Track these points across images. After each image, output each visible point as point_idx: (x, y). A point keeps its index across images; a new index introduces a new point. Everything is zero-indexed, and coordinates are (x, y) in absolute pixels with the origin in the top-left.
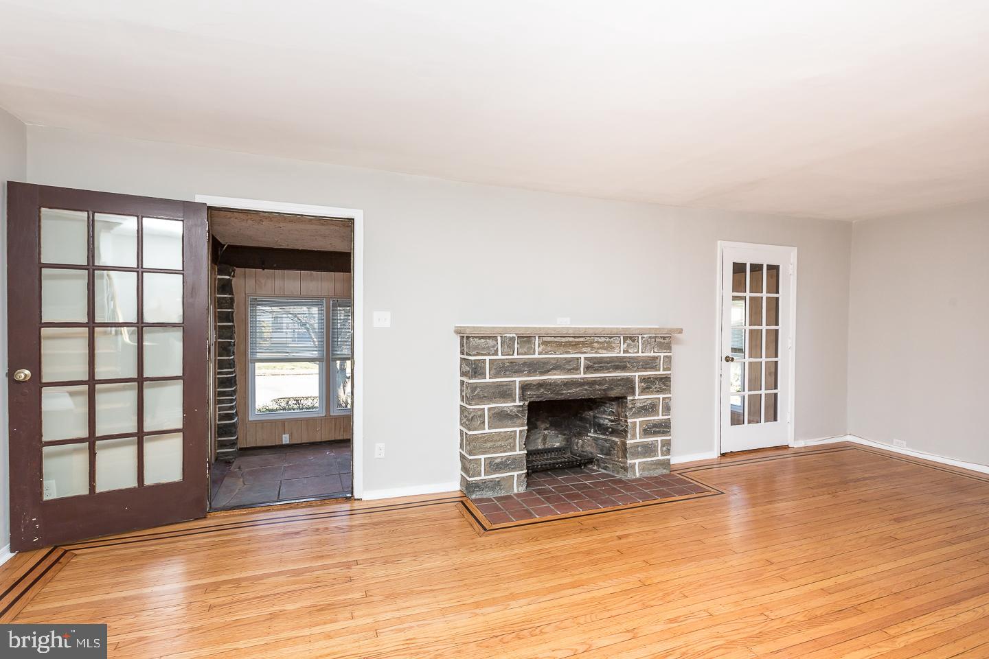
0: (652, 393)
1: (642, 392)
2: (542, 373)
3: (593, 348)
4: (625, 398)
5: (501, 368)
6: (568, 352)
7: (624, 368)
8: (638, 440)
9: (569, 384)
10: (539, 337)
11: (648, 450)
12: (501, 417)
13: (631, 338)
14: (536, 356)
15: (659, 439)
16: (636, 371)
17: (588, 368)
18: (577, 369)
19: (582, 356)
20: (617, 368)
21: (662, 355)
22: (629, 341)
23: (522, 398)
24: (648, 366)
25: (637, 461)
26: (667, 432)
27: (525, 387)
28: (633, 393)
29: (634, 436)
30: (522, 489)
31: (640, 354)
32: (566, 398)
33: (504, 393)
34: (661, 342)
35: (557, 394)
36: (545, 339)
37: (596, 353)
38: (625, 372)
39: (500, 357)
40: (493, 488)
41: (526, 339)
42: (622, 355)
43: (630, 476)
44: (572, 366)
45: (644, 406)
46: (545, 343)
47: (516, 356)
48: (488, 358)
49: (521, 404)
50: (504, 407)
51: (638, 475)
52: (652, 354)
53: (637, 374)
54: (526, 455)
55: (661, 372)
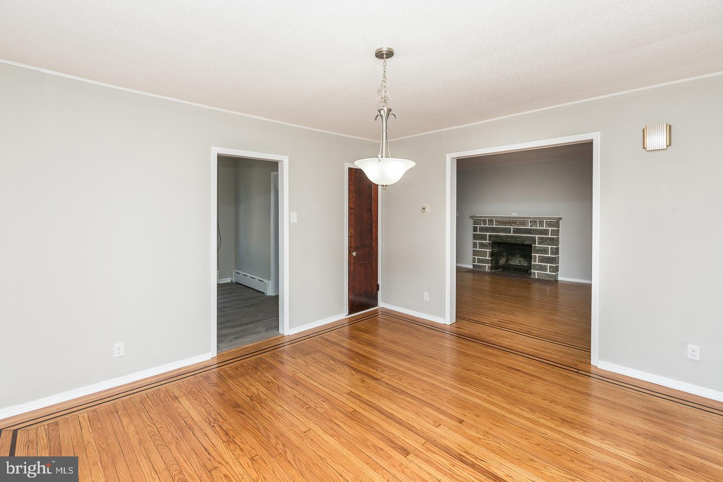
0: (545, 245)
1: (539, 244)
2: (496, 233)
3: (516, 224)
4: (531, 245)
5: (482, 229)
6: (506, 226)
7: (530, 233)
8: (537, 263)
9: (507, 237)
10: (495, 220)
11: (543, 268)
12: (482, 245)
14: (494, 226)
15: (548, 265)
17: (514, 232)
18: (510, 232)
19: (512, 227)
20: (527, 233)
21: (550, 229)
22: (533, 222)
23: (490, 240)
24: (542, 233)
25: (536, 272)
26: (555, 263)
27: (490, 236)
28: (535, 244)
29: (535, 261)
30: (489, 271)
31: (538, 228)
32: (506, 242)
33: (484, 237)
34: (550, 223)
35: (502, 240)
36: (497, 220)
37: (518, 226)
38: (531, 235)
39: (482, 226)
40: (479, 268)
41: (491, 221)
42: (529, 227)
43: (532, 276)
44: (508, 231)
45: (541, 250)
46: (497, 222)
47: (487, 226)
48: (478, 226)
49: (489, 242)
50: (483, 242)
51: (536, 277)
52: (544, 228)
53: (537, 236)
54: (491, 260)
55: (550, 236)
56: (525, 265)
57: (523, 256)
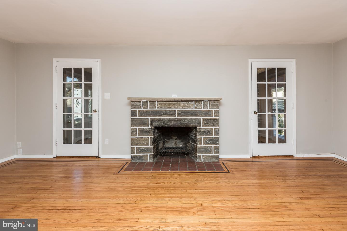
0: (209, 126)
1: (204, 125)
2: (160, 116)
3: (181, 106)
4: (196, 127)
5: (142, 113)
6: (170, 108)
7: (195, 115)
8: (202, 146)
10: (157, 101)
11: (208, 150)
12: (142, 132)
13: (198, 102)
14: (157, 109)
15: (213, 146)
16: (201, 116)
17: (179, 115)
18: (174, 115)
19: (176, 109)
20: (192, 115)
21: (214, 110)
22: (197, 104)
23: (151, 125)
24: (207, 114)
25: (202, 155)
26: (217, 143)
27: (152, 121)
28: (200, 126)
29: (200, 144)
30: (151, 161)
31: (203, 109)
32: (170, 126)
33: (144, 123)
34: (213, 104)
35: (166, 124)
36: (160, 102)
37: (182, 108)
38: (196, 116)
39: (142, 109)
40: (139, 159)
41: (152, 102)
42: (194, 109)
43: (198, 160)
44: (172, 113)
45: (205, 131)
46: (160, 104)
47: (148, 109)
48: (137, 109)
49: (151, 127)
50: (144, 128)
51: (202, 161)
52: (209, 109)
53: (202, 117)
54: (154, 147)
55: (214, 117)
56: (181, 146)
57: (179, 138)
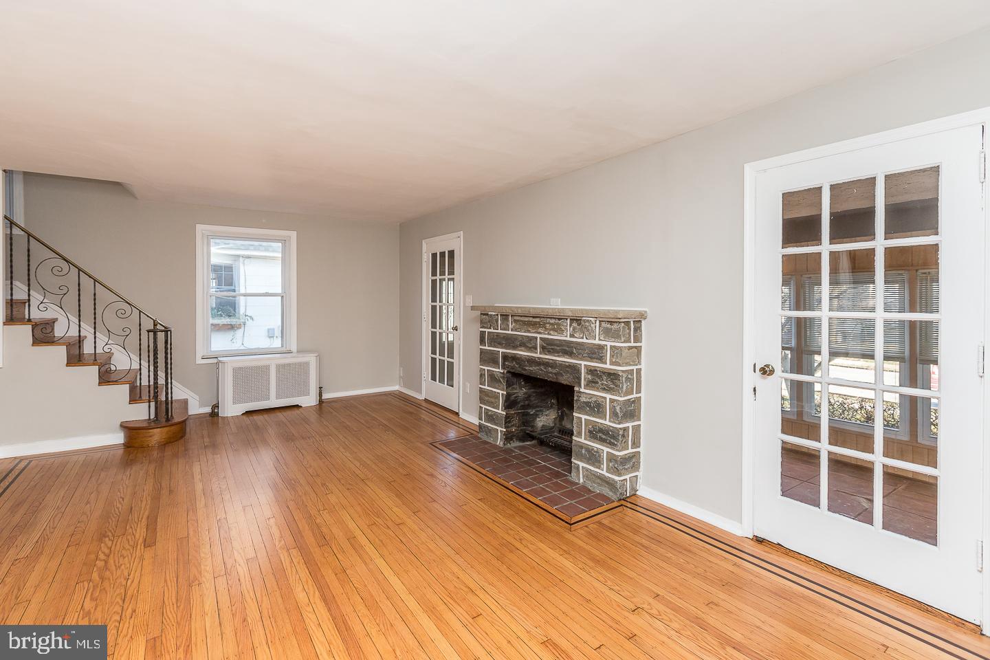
0: (598, 390)
1: (587, 385)
2: (514, 348)
3: (545, 329)
4: (572, 388)
5: (492, 340)
6: (529, 332)
7: (570, 354)
8: (583, 441)
9: (532, 361)
10: (512, 315)
11: (593, 457)
12: (492, 378)
13: (577, 320)
14: (510, 332)
15: (605, 449)
16: (581, 360)
17: (543, 349)
19: (539, 336)
20: (564, 353)
21: (609, 344)
22: (575, 325)
23: (504, 365)
24: (594, 356)
25: (581, 465)
27: (504, 358)
28: (580, 386)
29: (580, 434)
30: (503, 444)
31: (585, 340)
32: (528, 374)
33: (494, 360)
34: (607, 328)
35: (523, 368)
36: (515, 318)
37: (549, 334)
38: (572, 358)
39: (492, 330)
40: (487, 434)
42: (568, 339)
43: (573, 475)
44: (528, 344)
45: (589, 402)
46: (516, 321)
47: (499, 331)
48: (487, 330)
49: (502, 371)
50: (493, 371)
51: (581, 481)
52: (597, 342)
53: (583, 363)
54: (507, 417)
55: (608, 366)
